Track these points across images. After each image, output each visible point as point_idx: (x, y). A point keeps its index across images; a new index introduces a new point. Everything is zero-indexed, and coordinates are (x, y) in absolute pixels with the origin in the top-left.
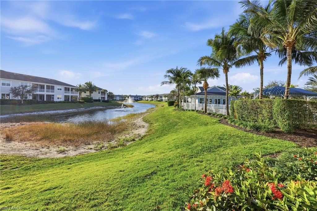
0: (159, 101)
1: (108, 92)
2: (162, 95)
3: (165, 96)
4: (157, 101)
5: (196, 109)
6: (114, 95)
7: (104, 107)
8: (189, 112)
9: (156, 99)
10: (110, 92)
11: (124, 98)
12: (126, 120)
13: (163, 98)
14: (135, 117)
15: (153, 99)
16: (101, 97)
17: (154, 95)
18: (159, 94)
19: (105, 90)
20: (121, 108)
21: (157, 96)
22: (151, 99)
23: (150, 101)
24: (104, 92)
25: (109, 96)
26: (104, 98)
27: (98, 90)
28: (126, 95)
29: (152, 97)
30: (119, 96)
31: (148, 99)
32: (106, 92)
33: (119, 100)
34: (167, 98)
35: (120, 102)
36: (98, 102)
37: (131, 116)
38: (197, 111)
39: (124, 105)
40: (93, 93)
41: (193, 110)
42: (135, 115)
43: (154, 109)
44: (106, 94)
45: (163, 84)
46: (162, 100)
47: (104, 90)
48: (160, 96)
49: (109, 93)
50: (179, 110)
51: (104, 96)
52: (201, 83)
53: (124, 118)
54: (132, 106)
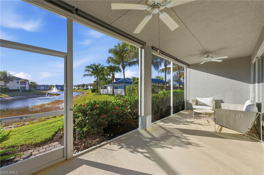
0: (85, 89)
1: (29, 82)
2: (88, 84)
3: (91, 85)
4: (84, 89)
5: (109, 93)
6: (37, 85)
7: (25, 97)
8: (104, 95)
9: (82, 88)
10: (33, 81)
11: (49, 88)
12: (50, 106)
13: (89, 87)
14: (60, 102)
15: (80, 88)
16: (21, 87)
17: (80, 85)
18: (85, 84)
19: (26, 80)
20: (45, 96)
21: (83, 85)
22: (78, 88)
23: (77, 90)
24: (24, 82)
25: (30, 86)
26: (25, 87)
27: (16, 80)
28: (52, 85)
29: (79, 86)
30: (43, 86)
31: (75, 88)
32: (27, 82)
33: (43, 89)
34: (92, 87)
35: (44, 92)
36: (16, 92)
37: (56, 102)
38: (109, 94)
39: (48, 94)
40: (9, 83)
41: (106, 94)
42: (59, 101)
43: (79, 96)
44: (27, 84)
45: (85, 76)
46: (88, 88)
47: (24, 80)
48: (86, 86)
49: (31, 83)
50: (97, 95)
51: (24, 86)
52: (110, 75)
53: (48, 104)
54: (58, 95)
